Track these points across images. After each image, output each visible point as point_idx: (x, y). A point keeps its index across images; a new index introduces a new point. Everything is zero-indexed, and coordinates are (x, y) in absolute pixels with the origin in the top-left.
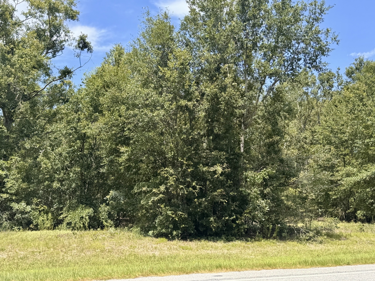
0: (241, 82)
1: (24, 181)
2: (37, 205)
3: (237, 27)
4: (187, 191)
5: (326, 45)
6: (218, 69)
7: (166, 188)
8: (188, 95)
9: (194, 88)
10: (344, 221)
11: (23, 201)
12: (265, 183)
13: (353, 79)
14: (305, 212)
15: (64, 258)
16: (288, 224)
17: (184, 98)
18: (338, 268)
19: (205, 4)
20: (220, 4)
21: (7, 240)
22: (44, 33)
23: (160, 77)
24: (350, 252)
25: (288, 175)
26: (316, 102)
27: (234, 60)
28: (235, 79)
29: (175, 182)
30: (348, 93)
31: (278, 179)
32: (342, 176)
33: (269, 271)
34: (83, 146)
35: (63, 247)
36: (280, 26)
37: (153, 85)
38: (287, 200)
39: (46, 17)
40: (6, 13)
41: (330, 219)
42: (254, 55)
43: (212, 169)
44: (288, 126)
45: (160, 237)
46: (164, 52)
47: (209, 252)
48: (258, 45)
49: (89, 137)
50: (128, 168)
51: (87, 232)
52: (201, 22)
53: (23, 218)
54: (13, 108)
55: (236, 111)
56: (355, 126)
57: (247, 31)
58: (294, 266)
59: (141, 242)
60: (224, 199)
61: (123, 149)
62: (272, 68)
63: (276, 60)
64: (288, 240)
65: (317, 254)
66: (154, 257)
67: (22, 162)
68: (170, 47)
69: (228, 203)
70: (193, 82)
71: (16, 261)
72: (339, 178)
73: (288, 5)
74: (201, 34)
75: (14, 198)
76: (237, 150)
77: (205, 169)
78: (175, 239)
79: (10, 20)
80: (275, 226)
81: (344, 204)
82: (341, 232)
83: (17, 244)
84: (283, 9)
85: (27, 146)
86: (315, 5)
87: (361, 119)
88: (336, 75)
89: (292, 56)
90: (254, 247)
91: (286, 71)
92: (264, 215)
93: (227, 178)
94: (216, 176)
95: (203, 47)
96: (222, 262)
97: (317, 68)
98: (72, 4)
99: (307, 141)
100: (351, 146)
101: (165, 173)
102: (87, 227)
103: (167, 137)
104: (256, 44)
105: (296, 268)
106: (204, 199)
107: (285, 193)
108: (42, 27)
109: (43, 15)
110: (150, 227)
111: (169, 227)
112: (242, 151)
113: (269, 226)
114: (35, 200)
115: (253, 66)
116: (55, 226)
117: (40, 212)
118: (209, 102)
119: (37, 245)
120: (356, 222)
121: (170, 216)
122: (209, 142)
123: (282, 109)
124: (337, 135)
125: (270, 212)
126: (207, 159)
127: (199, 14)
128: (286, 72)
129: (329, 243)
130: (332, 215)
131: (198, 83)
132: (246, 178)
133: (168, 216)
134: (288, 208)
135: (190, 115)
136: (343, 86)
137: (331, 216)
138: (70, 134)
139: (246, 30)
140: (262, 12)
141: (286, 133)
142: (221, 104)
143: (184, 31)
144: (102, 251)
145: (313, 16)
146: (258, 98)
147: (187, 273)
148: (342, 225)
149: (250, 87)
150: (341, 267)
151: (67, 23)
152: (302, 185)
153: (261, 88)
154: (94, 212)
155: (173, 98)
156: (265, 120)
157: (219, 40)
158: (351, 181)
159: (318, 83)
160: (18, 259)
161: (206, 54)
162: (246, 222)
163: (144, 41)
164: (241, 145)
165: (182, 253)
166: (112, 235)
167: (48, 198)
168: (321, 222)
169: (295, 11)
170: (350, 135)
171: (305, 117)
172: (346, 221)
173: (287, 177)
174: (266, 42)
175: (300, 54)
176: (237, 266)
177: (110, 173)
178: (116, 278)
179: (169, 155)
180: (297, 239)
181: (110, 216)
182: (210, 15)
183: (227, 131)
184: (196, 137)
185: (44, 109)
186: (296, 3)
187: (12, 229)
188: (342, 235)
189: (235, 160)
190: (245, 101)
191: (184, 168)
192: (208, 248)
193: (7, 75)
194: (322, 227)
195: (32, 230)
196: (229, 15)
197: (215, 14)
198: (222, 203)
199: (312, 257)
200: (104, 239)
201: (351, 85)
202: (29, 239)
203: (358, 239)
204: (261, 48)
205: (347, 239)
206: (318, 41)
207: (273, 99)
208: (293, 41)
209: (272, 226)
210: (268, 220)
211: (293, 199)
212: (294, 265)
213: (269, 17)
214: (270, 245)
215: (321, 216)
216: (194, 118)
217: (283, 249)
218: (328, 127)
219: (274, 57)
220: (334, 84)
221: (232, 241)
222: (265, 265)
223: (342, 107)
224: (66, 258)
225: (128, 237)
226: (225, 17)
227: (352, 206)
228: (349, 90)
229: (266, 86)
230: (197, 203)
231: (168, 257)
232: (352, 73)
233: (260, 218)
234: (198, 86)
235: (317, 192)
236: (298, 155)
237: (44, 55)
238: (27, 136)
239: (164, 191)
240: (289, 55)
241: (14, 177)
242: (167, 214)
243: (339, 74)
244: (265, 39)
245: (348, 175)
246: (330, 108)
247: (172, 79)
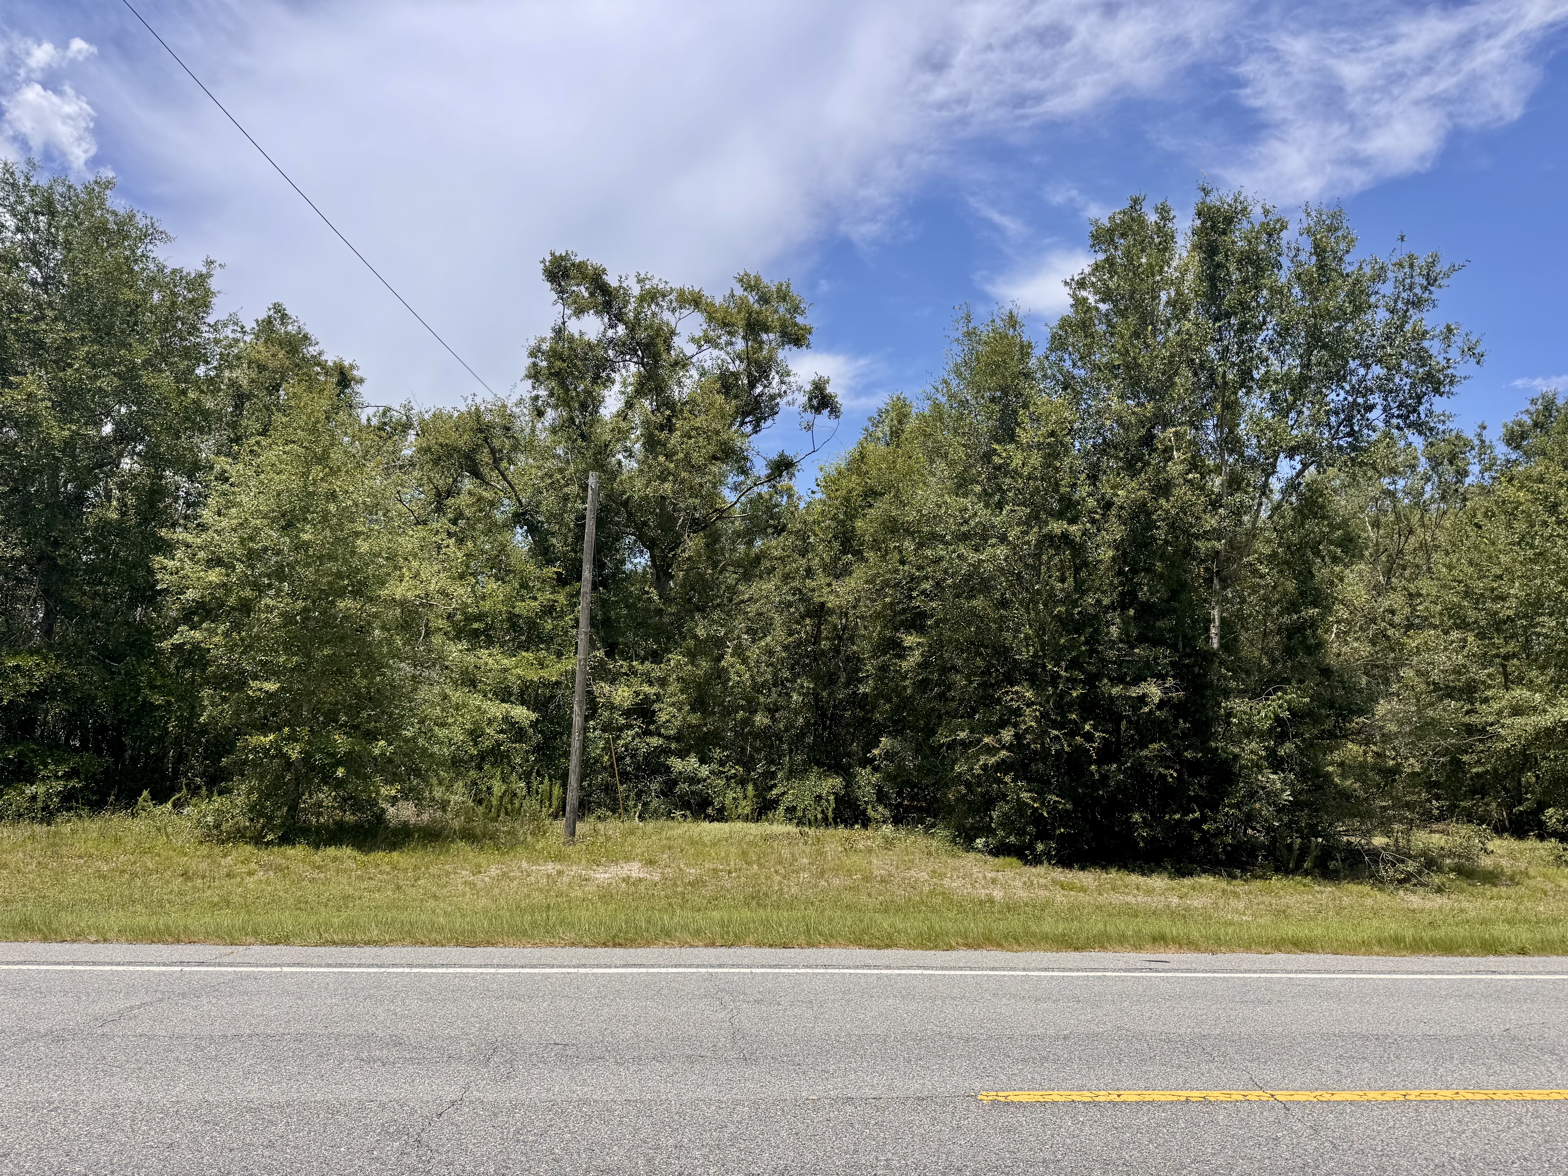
0: (1211, 471)
1: (693, 710)
2: (722, 763)
3: (1196, 334)
4: (1069, 745)
5: (1444, 368)
6: (1148, 440)
7: (1017, 736)
8: (1068, 507)
9: (1083, 491)
10: (1505, 835)
11: (693, 755)
12: (1279, 729)
13: (1525, 453)
14: (1393, 807)
15: (782, 889)
16: (1345, 839)
17: (1060, 515)
18: (1492, 961)
19: (1110, 284)
20: (1150, 281)
21: (660, 839)
22: (737, 379)
23: (998, 468)
24: (1526, 921)
25: (1347, 711)
26: (1419, 516)
27: (1191, 417)
28: (1194, 464)
29: (1037, 720)
30: (1511, 490)
31: (1317, 720)
32: (1499, 713)
33: (1293, 956)
34: (819, 631)
35: (780, 863)
36: (1315, 325)
37: (978, 489)
38: (1344, 776)
39: (740, 345)
40: (658, 340)
41: (1465, 830)
42: (1245, 400)
43: (1135, 692)
44: (1341, 580)
45: (1004, 855)
46: (1006, 406)
47: (1130, 899)
48: (1256, 376)
49: (831, 612)
50: (923, 685)
51: (831, 831)
52: (1101, 328)
53: (693, 793)
54: (672, 549)
55: (1199, 544)
56: (1535, 578)
57: (1226, 343)
58: (1363, 949)
59: (957, 863)
60: (1167, 768)
61: (910, 640)
62: (1295, 432)
63: (1307, 412)
64: (1345, 879)
65: (1428, 920)
66: (992, 901)
67: (689, 667)
68: (1022, 395)
69: (1179, 778)
70: (1083, 477)
71: (679, 889)
72: (1491, 719)
73: (1336, 271)
74: (1100, 357)
75: (673, 746)
76: (1200, 644)
77: (1115, 691)
78: (1041, 863)
79: (664, 356)
80: (1309, 841)
81: (1504, 788)
82: (1497, 865)
83: (682, 851)
84: (1321, 283)
85: (701, 632)
86: (1411, 266)
87: (1554, 562)
88: (1476, 442)
89: (1350, 399)
90: (1251, 893)
91: (1334, 439)
92: (1279, 811)
93: (1174, 716)
94: (1146, 709)
95: (1108, 389)
96: (1165, 926)
97: (1419, 427)
98: (795, 311)
99: (1397, 619)
100: (1525, 632)
101: (1012, 699)
102: (831, 820)
103: (1017, 612)
104: (1250, 373)
105: (1368, 952)
106: (1115, 766)
107: (1336, 756)
108: (731, 368)
109: (734, 340)
110: (978, 829)
111: (1025, 833)
112: (1215, 646)
113: (1292, 843)
114: (717, 753)
115: (1242, 429)
116: (760, 814)
117: (728, 779)
118: (1125, 524)
119: (723, 854)
120: (1541, 837)
121: (1027, 805)
122: (1126, 622)
123: (1323, 535)
124: (1484, 603)
125: (1296, 805)
126: (1120, 666)
127: (1097, 309)
128: (1334, 442)
129: (1462, 891)
130: (1469, 817)
131: (1093, 478)
132: (1229, 715)
133: (1021, 806)
134: (1345, 795)
135: (1074, 556)
136: (1496, 471)
137: (1469, 821)
138: (790, 605)
139: (1221, 339)
140: (1265, 292)
141: (1336, 598)
142: (1158, 528)
143: (1059, 353)
144: (866, 879)
145: (1404, 295)
146: (1258, 511)
147: (1076, 949)
148: (1500, 846)
149: (1235, 483)
150: (1501, 958)
151: (786, 355)
152: (1383, 735)
153: (1266, 485)
154: (846, 787)
155: (1029, 517)
156: (1278, 565)
157: (1150, 368)
158: (1528, 728)
159: (1423, 465)
160: (685, 885)
161: (1115, 404)
162: (1227, 827)
163: (958, 385)
164: (1213, 631)
165: (1060, 898)
166: (889, 844)
167: (743, 749)
168: (1437, 835)
169: (1355, 285)
170: (1521, 603)
171: (1390, 556)
172: (1512, 835)
173: (1341, 715)
174: (1276, 367)
175: (1372, 392)
176: (1208, 939)
177: (879, 694)
178: (904, 947)
179: (1024, 655)
180: (1371, 877)
181: (881, 797)
182: (1126, 309)
183: (1174, 595)
184: (1091, 611)
185: (734, 550)
186: (1357, 265)
187: (669, 816)
188: (1502, 873)
189: (1196, 670)
190: (1223, 519)
191: (1061, 686)
192: (1127, 891)
193: (659, 477)
194: (1442, 848)
195: (712, 819)
196: (1174, 306)
197: (1139, 306)
198: (1163, 777)
199: (1415, 927)
200: (870, 850)
201: (1520, 468)
202: (706, 839)
203: (1549, 886)
204: (1264, 383)
205: (1518, 884)
206: (1423, 358)
207: (1299, 511)
208: (1351, 362)
209: (1299, 841)
210: (1288, 826)
211: (1358, 772)
212: (1363, 947)
213: (1284, 303)
214: (1296, 890)
215: (1438, 820)
216: (1085, 564)
217: (1330, 904)
218: (1455, 581)
219: (1299, 403)
220: (1471, 468)
221: (1191, 874)
222: (1283, 941)
223: (1498, 531)
224: (786, 889)
225: (926, 850)
226: (1163, 310)
227: (1529, 796)
228: (1516, 482)
229: (1279, 479)
230: (1097, 777)
231: (1026, 905)
232: (1524, 436)
233: (1266, 821)
234: (1095, 485)
235: (1426, 754)
236: (1372, 655)
237: (734, 428)
238: (701, 609)
239: (1011, 743)
240: (1341, 397)
241: (673, 699)
242: (1019, 799)
243: (1483, 441)
244: (1273, 359)
245: (1517, 711)
246: (1459, 531)
247: (1026, 471)
